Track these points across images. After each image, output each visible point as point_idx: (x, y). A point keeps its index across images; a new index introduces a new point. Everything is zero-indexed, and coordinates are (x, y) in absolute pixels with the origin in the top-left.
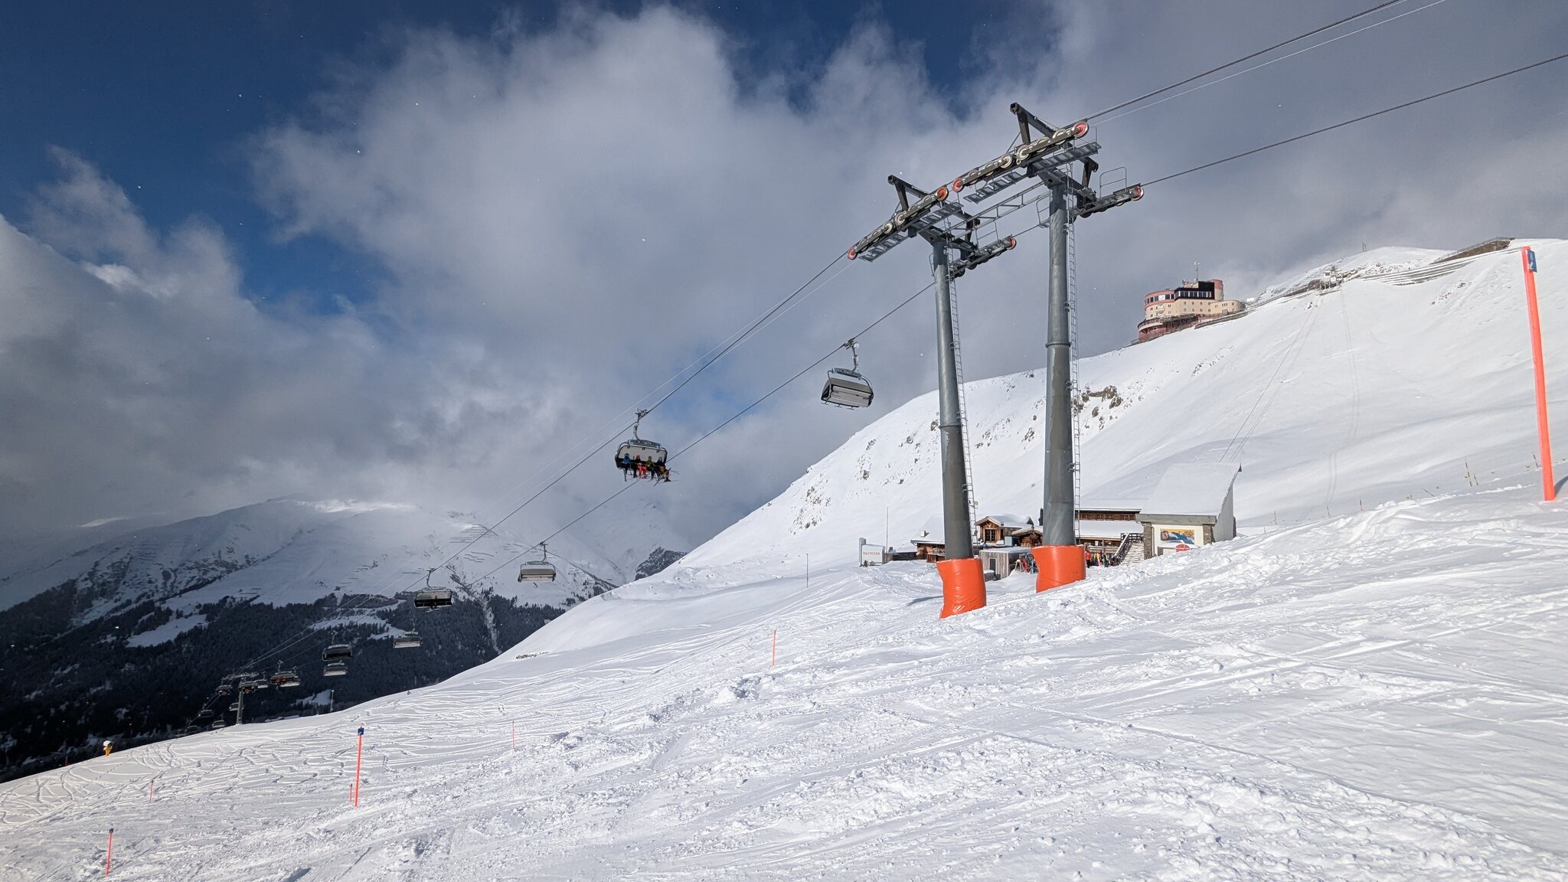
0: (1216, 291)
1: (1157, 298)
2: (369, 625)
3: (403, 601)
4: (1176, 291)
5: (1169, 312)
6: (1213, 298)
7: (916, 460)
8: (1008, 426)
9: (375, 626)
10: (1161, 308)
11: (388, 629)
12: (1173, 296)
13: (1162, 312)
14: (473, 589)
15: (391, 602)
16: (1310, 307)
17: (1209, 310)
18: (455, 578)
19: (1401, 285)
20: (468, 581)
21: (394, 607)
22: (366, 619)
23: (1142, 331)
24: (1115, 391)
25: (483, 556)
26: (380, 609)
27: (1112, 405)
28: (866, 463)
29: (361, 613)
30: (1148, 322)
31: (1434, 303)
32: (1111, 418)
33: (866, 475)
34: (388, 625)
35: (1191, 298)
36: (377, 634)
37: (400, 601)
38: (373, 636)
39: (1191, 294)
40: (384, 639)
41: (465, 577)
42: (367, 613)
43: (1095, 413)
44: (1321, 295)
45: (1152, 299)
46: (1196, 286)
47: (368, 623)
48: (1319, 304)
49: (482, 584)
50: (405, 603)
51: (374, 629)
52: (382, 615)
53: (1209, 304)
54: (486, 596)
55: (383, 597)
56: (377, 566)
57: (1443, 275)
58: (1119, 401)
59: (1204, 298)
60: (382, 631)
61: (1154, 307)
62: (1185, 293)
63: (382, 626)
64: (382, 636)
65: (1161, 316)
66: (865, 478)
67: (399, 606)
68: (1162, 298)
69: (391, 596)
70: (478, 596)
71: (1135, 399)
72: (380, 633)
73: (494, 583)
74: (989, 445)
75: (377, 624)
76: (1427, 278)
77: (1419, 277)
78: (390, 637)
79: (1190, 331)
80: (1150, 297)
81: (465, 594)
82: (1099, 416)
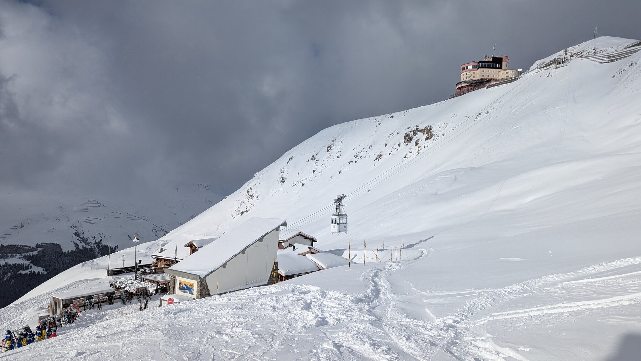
0: (504, 63)
1: (467, 68)
2: (19, 265)
3: (41, 249)
4: (478, 63)
5: (474, 77)
6: (501, 68)
7: (314, 171)
8: (370, 149)
9: (22, 265)
10: (469, 74)
11: (31, 267)
12: (476, 66)
13: (470, 77)
14: (89, 241)
15: (33, 250)
16: (548, 76)
17: (498, 76)
18: (76, 234)
19: (601, 63)
20: (86, 236)
21: (35, 253)
22: (15, 260)
23: (458, 89)
24: (430, 129)
25: (95, 220)
26: (26, 254)
27: (427, 139)
28: (285, 172)
29: (13, 257)
30: (461, 83)
31: (614, 76)
32: (425, 147)
33: (283, 180)
34: (31, 265)
35: (488, 67)
36: (24, 270)
37: (39, 249)
38: (22, 272)
39: (488, 65)
40: (28, 273)
41: (83, 234)
42: (17, 257)
43: (417, 143)
44: (556, 68)
45: (464, 68)
46: (491, 60)
47: (17, 263)
48: (553, 74)
49: (95, 238)
50: (43, 250)
51: (22, 267)
52: (28, 258)
53: (499, 72)
54: (98, 245)
55: (27, 246)
56: (23, 226)
57: (625, 57)
58: (431, 136)
59: (496, 68)
60: (27, 268)
61: (465, 73)
62: (484, 65)
63: (27, 265)
64: (28, 271)
65: (469, 79)
66: (282, 182)
67: (39, 252)
68: (470, 67)
69: (33, 245)
70: (92, 246)
71: (441, 135)
72: (26, 270)
73: (103, 237)
74: (356, 162)
75: (24, 264)
76: (616, 59)
77: (612, 59)
78: (32, 272)
79: (483, 90)
80: (463, 66)
81: (83, 244)
82: (418, 146)
